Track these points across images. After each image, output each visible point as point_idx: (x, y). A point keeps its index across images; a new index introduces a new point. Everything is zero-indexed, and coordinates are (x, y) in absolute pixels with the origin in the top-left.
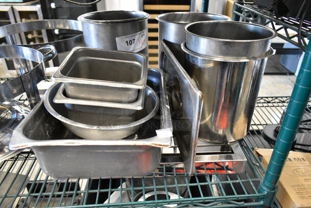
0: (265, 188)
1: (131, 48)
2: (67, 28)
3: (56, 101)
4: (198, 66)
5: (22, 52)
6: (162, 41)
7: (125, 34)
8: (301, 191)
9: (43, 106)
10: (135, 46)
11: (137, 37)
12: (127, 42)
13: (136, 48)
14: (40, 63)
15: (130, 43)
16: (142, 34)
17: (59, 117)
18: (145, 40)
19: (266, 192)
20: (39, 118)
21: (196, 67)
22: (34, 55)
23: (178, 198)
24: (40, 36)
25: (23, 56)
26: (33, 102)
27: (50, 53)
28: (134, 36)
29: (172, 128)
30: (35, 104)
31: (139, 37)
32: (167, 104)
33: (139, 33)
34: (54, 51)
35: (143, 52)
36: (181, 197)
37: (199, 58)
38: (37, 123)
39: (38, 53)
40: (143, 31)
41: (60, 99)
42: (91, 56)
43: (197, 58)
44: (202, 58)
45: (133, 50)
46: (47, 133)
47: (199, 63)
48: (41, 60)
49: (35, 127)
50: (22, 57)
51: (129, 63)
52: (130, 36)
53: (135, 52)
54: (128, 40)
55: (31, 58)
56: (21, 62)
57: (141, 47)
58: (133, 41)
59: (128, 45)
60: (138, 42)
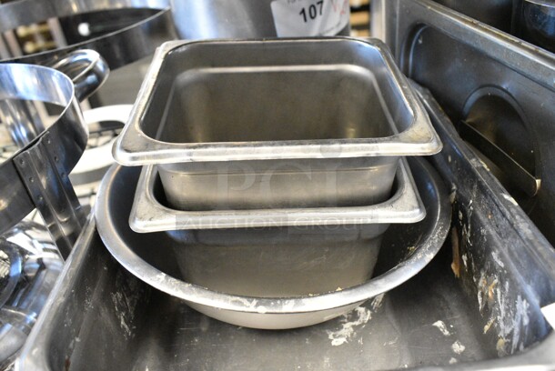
1: (315, 28)
2: (119, 6)
3: (139, 225)
5: (11, 80)
9: (97, 244)
10: (324, 23)
12: (303, 11)
13: (329, 26)
14: (67, 105)
15: (311, 13)
17: (159, 281)
18: (346, 2)
20: (93, 286)
22: (44, 84)
24: (51, 44)
25: (15, 90)
26: (65, 231)
27: (89, 73)
30: (74, 237)
34: (100, 66)
38: (90, 304)
39: (56, 76)
41: (150, 219)
46: (122, 323)
48: (68, 96)
49: (86, 318)
50: (11, 95)
54: (306, 4)
55: (38, 95)
56: (12, 108)
58: (318, 7)
59: (305, 20)
60: (332, 9)
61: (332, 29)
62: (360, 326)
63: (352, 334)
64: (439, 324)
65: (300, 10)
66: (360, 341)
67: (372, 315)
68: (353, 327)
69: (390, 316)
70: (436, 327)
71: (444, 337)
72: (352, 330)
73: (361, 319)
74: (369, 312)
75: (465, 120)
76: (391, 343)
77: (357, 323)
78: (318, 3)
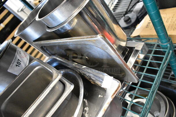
0: (165, 44)
1: (23, 66)
4: (70, 30)
6: (34, 43)
7: (9, 63)
8: (173, 28)
10: (24, 63)
11: (18, 57)
12: (16, 65)
13: (25, 62)
15: (19, 64)
16: (19, 52)
18: (24, 54)
19: (168, 45)
21: (69, 31)
23: (146, 100)
28: (16, 58)
29: (106, 74)
31: (19, 55)
32: (82, 67)
33: (16, 53)
35: (31, 60)
36: (147, 97)
37: (65, 25)
40: (17, 50)
42: (7, 97)
43: (64, 26)
44: (66, 24)
45: (25, 65)
47: (68, 27)
51: (33, 73)
52: (13, 61)
53: (27, 65)
54: (15, 63)
57: (27, 59)
58: (19, 61)
59: (19, 66)
60: (23, 58)
61: (27, 61)
62: (88, 112)
63: (88, 116)
64: (100, 96)
65: (16, 66)
66: (91, 115)
67: (88, 107)
68: (87, 114)
69: (91, 104)
70: (100, 97)
71: (102, 98)
72: (87, 115)
73: (87, 110)
74: (87, 107)
75: (67, 55)
76: (95, 109)
77: (87, 112)
78: (18, 61)
